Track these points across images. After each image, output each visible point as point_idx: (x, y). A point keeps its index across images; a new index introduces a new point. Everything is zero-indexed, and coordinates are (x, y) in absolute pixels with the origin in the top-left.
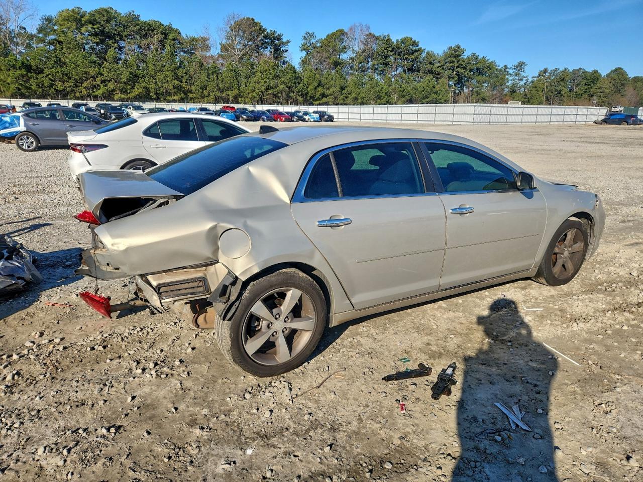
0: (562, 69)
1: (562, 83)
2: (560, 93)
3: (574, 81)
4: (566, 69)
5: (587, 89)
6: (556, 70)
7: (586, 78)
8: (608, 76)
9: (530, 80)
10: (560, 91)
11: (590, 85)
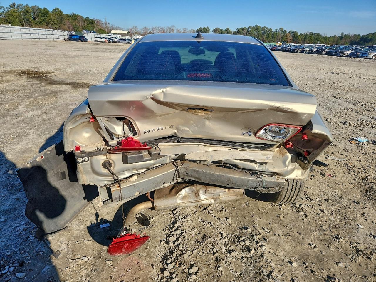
0: (24, 4)
1: (28, 14)
2: (28, 20)
3: (34, 13)
4: (27, 5)
5: (44, 19)
6: (20, 5)
7: (40, 12)
8: (52, 12)
9: (6, 10)
10: (28, 19)
11: (45, 17)
